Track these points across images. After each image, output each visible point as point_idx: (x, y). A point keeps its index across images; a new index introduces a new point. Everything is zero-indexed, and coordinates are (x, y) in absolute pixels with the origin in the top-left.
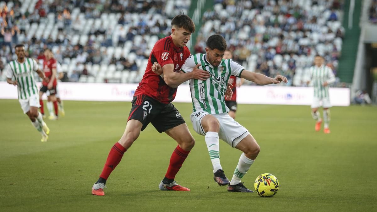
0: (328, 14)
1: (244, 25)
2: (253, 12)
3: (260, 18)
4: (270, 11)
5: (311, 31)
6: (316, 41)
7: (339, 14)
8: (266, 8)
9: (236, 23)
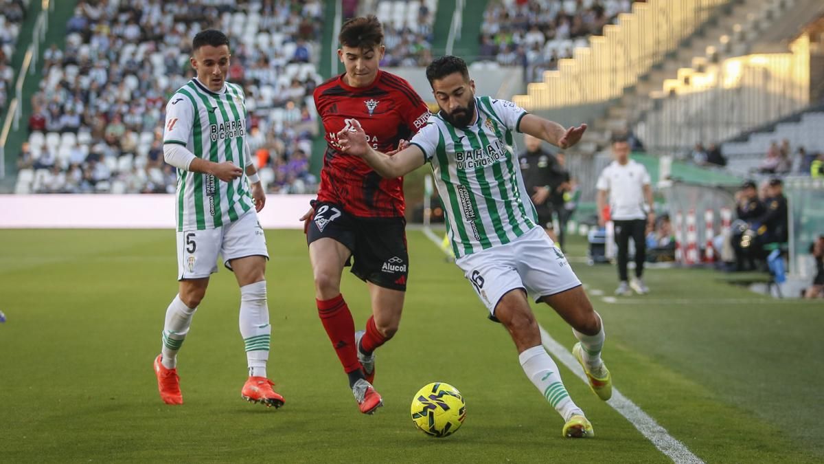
0: (290, 49)
1: (125, 74)
2: (144, 48)
3: (157, 59)
4: (177, 45)
5: (257, 82)
6: (267, 102)
7: (312, 48)
8: (170, 39)
9: (108, 71)
